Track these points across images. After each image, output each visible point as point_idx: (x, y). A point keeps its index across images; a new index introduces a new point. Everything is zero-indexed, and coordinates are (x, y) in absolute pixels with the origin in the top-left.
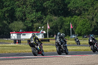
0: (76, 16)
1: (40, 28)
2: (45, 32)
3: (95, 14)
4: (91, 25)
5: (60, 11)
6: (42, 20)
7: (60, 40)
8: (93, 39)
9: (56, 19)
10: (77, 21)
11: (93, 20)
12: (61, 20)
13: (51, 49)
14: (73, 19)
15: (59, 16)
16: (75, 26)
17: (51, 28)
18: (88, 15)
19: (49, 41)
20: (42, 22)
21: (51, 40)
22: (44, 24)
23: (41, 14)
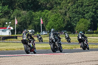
0: (47, 11)
1: (7, 23)
2: (12, 28)
3: (68, 8)
4: (64, 20)
5: (29, 5)
6: (9, 15)
7: (54, 37)
8: (83, 36)
9: (24, 13)
10: (48, 16)
11: (65, 14)
12: (30, 15)
13: (19, 47)
14: (43, 13)
15: (28, 11)
16: (46, 21)
17: (19, 23)
18: (61, 9)
19: (17, 38)
20: (10, 17)
21: (19, 36)
22: (11, 20)
23: (9, 7)
